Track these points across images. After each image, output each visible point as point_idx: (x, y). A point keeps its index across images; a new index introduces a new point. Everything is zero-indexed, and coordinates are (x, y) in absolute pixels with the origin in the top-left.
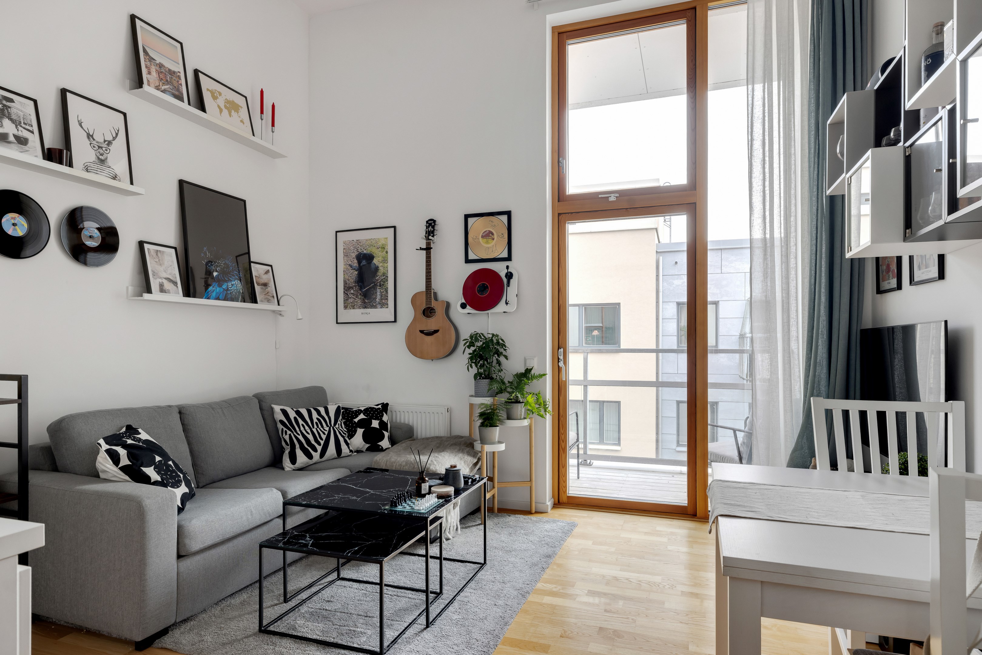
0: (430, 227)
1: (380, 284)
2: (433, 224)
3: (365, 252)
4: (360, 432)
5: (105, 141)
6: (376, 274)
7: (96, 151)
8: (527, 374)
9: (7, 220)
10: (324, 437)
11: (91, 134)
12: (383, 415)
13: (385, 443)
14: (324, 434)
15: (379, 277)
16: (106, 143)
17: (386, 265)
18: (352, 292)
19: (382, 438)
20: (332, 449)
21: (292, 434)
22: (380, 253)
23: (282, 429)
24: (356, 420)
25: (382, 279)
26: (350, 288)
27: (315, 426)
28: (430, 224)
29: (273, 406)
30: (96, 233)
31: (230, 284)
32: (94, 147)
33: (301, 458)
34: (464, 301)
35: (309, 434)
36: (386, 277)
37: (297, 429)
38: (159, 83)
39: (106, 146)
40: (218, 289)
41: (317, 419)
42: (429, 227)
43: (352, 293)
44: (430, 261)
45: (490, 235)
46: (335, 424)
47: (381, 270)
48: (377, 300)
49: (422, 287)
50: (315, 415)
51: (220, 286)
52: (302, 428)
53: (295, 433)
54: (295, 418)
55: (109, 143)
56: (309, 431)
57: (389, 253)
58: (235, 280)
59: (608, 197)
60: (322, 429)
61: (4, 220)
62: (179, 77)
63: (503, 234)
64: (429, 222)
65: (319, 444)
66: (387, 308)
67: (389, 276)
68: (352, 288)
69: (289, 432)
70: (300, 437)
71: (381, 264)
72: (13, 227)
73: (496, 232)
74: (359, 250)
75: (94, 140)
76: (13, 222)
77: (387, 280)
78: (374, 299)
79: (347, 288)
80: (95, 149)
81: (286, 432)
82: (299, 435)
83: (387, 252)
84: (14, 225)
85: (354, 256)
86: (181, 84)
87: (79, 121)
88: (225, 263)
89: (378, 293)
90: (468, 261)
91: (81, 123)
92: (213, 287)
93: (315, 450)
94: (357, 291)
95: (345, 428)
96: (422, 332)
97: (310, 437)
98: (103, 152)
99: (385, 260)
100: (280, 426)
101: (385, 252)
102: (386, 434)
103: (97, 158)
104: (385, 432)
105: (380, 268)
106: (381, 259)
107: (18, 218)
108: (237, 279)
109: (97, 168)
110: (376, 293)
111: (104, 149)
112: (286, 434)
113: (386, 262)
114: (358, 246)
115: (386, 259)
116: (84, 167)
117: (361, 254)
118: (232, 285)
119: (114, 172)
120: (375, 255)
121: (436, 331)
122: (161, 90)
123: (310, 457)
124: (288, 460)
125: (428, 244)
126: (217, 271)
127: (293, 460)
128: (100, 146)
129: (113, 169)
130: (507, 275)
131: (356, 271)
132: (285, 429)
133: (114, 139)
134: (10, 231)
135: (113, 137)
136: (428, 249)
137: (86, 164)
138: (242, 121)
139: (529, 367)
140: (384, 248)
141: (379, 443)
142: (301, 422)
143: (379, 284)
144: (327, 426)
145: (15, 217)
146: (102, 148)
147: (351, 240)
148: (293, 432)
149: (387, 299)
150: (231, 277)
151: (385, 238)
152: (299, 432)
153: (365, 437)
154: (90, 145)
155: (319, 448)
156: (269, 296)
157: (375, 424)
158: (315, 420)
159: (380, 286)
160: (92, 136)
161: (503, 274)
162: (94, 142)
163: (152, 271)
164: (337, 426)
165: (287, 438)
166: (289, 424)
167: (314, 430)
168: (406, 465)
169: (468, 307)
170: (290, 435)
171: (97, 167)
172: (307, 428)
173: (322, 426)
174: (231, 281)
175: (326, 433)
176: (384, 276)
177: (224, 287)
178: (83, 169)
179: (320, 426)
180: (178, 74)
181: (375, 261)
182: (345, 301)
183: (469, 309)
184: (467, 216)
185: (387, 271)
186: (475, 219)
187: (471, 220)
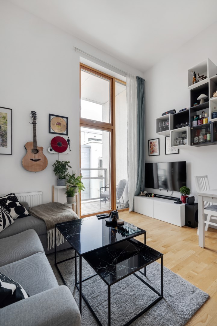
0: (34, 114)
1: (2, 135)
4: (13, 209)
12: (18, 199)
13: (26, 212)
15: (2, 132)
17: (6, 126)
19: (24, 210)
20: (7, 222)
22: (2, 120)
34: (51, 148)
36: (6, 132)
45: (60, 124)
47: (3, 128)
49: (31, 139)
57: (8, 121)
59: (93, 122)
63: (65, 125)
64: (33, 112)
66: (7, 147)
71: (3, 126)
73: (62, 124)
77: (7, 134)
89: (1, 140)
90: (50, 132)
96: (31, 159)
101: (5, 120)
104: (25, 208)
105: (2, 127)
106: (2, 123)
115: (6, 123)
121: (39, 160)
125: (34, 122)
139: (74, 174)
140: (5, 118)
141: (24, 213)
149: (6, 143)
151: (5, 113)
153: (17, 212)
157: (18, 204)
164: (3, 209)
169: (53, 150)
183: (53, 151)
184: (50, 115)
185: (7, 129)
186: (53, 117)
187: (52, 117)
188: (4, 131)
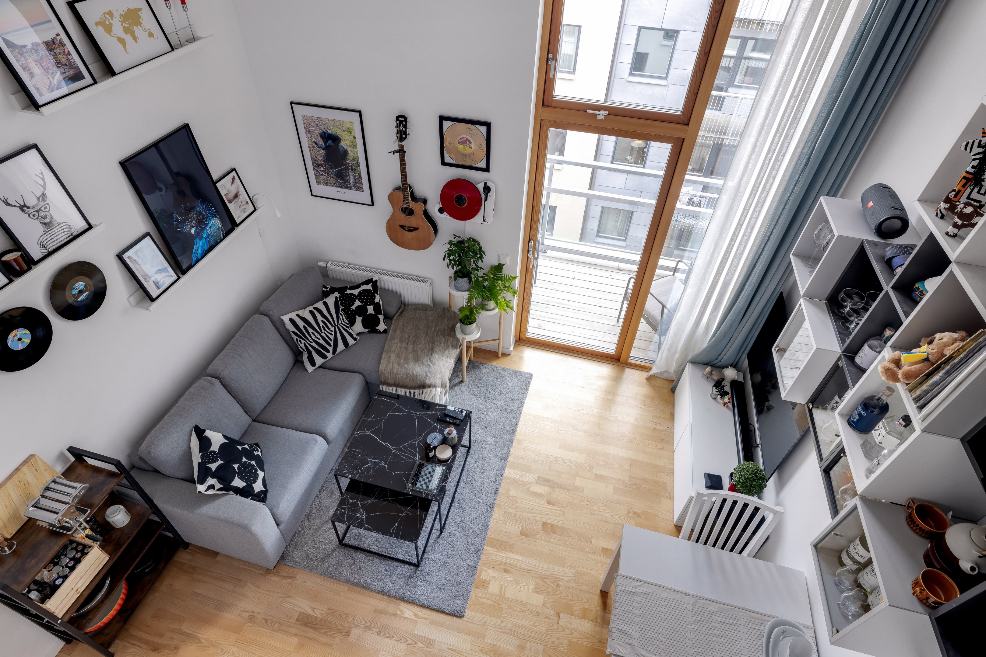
0: (402, 125)
1: (352, 168)
2: (404, 123)
3: (329, 132)
4: (359, 319)
5: (38, 199)
6: (346, 157)
7: (38, 219)
8: (499, 268)
9: (12, 341)
10: (332, 337)
11: (23, 204)
12: (375, 297)
13: (382, 327)
14: (332, 334)
15: (350, 162)
16: (41, 200)
17: (355, 150)
18: (322, 169)
19: (378, 323)
20: (341, 346)
21: (306, 343)
22: (347, 137)
23: (297, 339)
24: (354, 307)
25: (353, 164)
26: (319, 165)
27: (323, 331)
28: (401, 122)
29: (282, 317)
30: (82, 285)
31: (208, 229)
32: (34, 216)
33: (319, 361)
34: (441, 207)
35: (319, 339)
36: (357, 162)
37: (310, 338)
38: (49, 78)
39: (42, 204)
40: (201, 242)
41: (323, 321)
42: (400, 126)
43: (323, 171)
44: (405, 165)
45: (468, 142)
46: (338, 322)
47: (351, 155)
48: (351, 182)
50: (320, 318)
51: (201, 238)
52: (313, 336)
53: (308, 342)
54: (304, 327)
55: (44, 195)
56: (319, 337)
57: (357, 139)
58: (211, 221)
59: (597, 115)
60: (328, 331)
61: (9, 344)
62: (62, 43)
63: (481, 145)
64: (400, 119)
65: (330, 345)
66: (363, 191)
67: (360, 162)
68: (322, 165)
69: (303, 341)
70: (314, 344)
72: (19, 342)
73: (474, 141)
74: (322, 129)
75: (28, 208)
76: (17, 338)
77: (359, 165)
78: (347, 181)
79: (316, 165)
80: (36, 217)
81: (300, 341)
82: (312, 343)
83: (354, 137)
84: (20, 339)
85: (318, 134)
86: (69, 53)
87: (4, 201)
88: (197, 211)
89: (351, 177)
90: (444, 163)
91: (6, 200)
92: (196, 245)
93: (328, 351)
94: (328, 170)
95: (346, 319)
96: (402, 227)
97: (322, 341)
98: (45, 213)
99: (354, 145)
100: (295, 337)
101: (352, 136)
102: (381, 317)
103: (43, 225)
104: (379, 316)
105: (350, 152)
106: (348, 142)
107: (18, 332)
108: (213, 217)
109: (51, 236)
110: (349, 175)
111: (43, 209)
112: (301, 343)
113: (356, 147)
114: (320, 124)
115: (354, 143)
116: (39, 246)
117: (325, 133)
118: (210, 227)
119: (66, 225)
120: (341, 138)
121: (416, 229)
122: (56, 87)
123: (324, 357)
124: (309, 363)
125: (401, 147)
126: (193, 227)
127: (313, 363)
128: (38, 208)
129: (63, 223)
130: (484, 188)
131: (323, 150)
132: (299, 339)
133: (44, 187)
134: (20, 347)
135: (43, 186)
136: (401, 151)
137: (39, 242)
138: (151, 35)
139: (502, 263)
140: (351, 133)
141: (377, 327)
142: (310, 330)
143: (350, 168)
144: (332, 326)
145: (16, 334)
146: (40, 209)
147: (311, 116)
148: (306, 341)
149: (361, 184)
150: (206, 221)
151: (350, 122)
152: (311, 340)
153: (365, 324)
154: (30, 217)
155: (331, 349)
156: (243, 205)
157: (370, 310)
158: (321, 324)
159: (352, 169)
160: (25, 206)
161: (480, 187)
162: (31, 210)
163: (142, 276)
164: (340, 322)
165: (303, 345)
166: (301, 334)
167: (323, 334)
168: (407, 378)
169: (445, 213)
170: (304, 343)
171: (49, 236)
172: (316, 334)
173: (328, 328)
174: (208, 224)
175: (333, 333)
176: (355, 161)
177: (204, 236)
178: (41, 248)
179: (326, 329)
180: (58, 38)
181: (342, 144)
182: (317, 177)
183: (446, 215)
184: (442, 119)
185: (358, 156)
186: (450, 123)
187: (446, 124)
188: (354, 159)
